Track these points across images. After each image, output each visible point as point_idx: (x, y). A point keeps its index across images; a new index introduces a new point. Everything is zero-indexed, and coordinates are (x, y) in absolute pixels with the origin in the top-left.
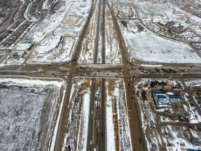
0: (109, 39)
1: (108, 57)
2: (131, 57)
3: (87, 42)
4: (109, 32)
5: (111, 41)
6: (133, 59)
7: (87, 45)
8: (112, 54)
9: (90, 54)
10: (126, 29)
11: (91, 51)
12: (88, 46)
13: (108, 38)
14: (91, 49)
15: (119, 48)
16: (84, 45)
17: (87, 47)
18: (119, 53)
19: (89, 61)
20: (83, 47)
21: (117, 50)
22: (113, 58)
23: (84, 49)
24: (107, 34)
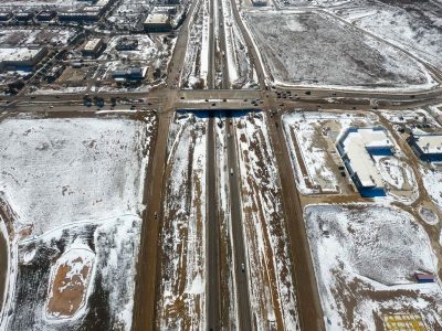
0: (194, 194)
1: (200, 133)
2: (148, 125)
3: (263, 174)
4: (192, 237)
5: (188, 184)
6: (147, 122)
7: (260, 164)
8: (191, 139)
9: (243, 138)
10: (105, 272)
11: (245, 146)
12: (256, 159)
13: (198, 203)
14: (246, 152)
15: (171, 150)
16: (269, 161)
17: (258, 153)
18: (173, 136)
19: (243, 122)
20: (269, 150)
21: (177, 145)
22: (191, 128)
23: (265, 147)
24: (199, 225)
